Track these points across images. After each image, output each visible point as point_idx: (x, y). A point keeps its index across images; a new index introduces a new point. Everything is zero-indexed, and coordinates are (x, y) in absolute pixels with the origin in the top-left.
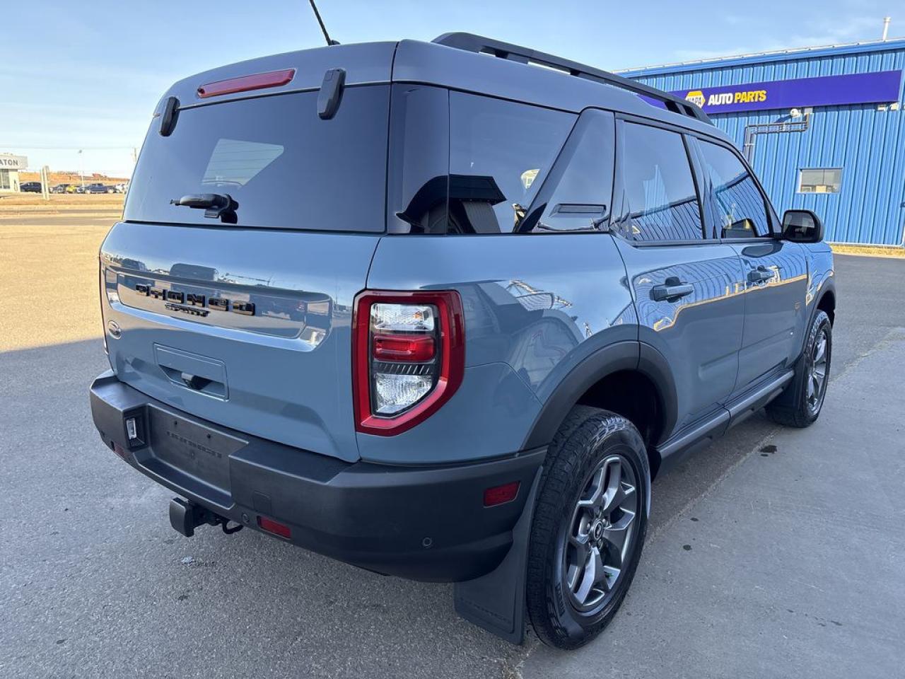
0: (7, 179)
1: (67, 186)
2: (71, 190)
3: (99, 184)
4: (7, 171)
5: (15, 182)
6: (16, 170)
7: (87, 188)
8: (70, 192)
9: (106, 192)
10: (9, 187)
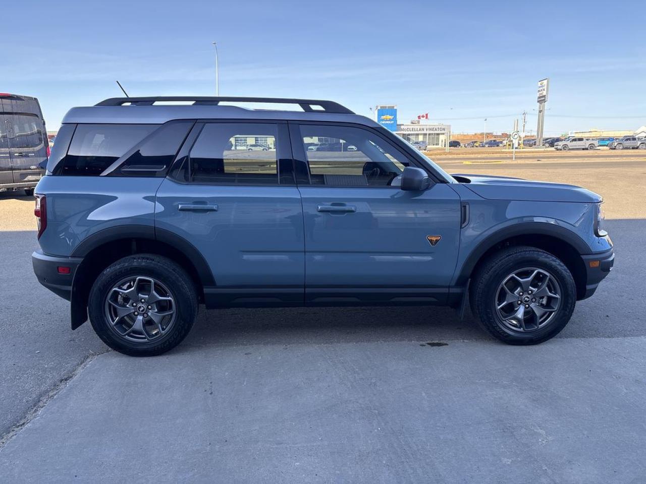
0: (438, 139)
1: (475, 142)
2: (477, 145)
3: (494, 141)
4: (438, 134)
5: (442, 141)
6: (444, 134)
7: (486, 143)
8: (477, 147)
9: (498, 146)
10: (438, 144)
